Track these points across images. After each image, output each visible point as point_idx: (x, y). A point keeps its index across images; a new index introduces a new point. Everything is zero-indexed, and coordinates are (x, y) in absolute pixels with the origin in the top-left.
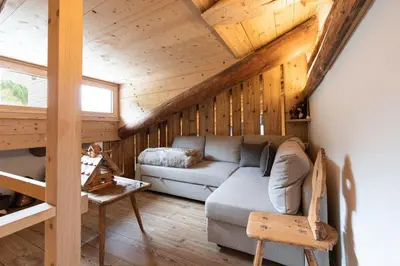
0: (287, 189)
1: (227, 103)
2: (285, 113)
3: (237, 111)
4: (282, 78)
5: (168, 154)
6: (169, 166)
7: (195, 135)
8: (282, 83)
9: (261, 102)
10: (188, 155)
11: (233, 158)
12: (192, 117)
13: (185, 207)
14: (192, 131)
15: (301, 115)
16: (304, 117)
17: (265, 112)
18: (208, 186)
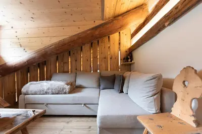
0: (155, 97)
1: (89, 52)
2: (121, 59)
3: (95, 58)
4: (120, 40)
5: (51, 85)
6: (53, 94)
7: (68, 72)
8: (119, 44)
9: (109, 53)
10: (68, 84)
11: (95, 85)
12: (65, 61)
13: (68, 122)
14: (66, 70)
15: (129, 60)
16: (131, 61)
17: (111, 58)
18: (85, 104)
